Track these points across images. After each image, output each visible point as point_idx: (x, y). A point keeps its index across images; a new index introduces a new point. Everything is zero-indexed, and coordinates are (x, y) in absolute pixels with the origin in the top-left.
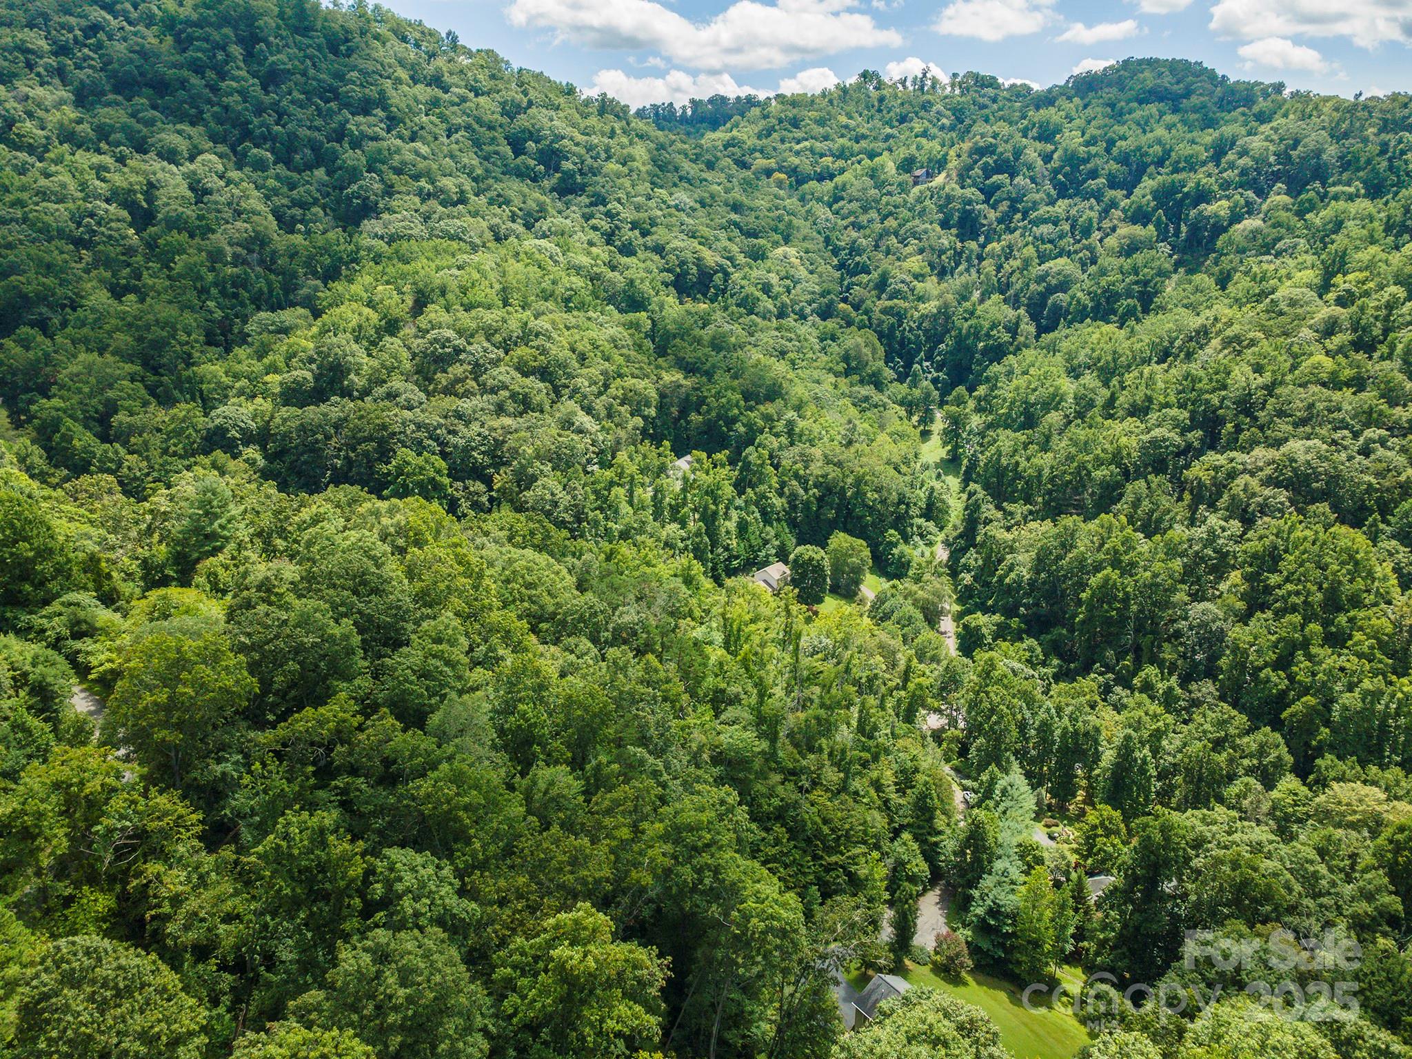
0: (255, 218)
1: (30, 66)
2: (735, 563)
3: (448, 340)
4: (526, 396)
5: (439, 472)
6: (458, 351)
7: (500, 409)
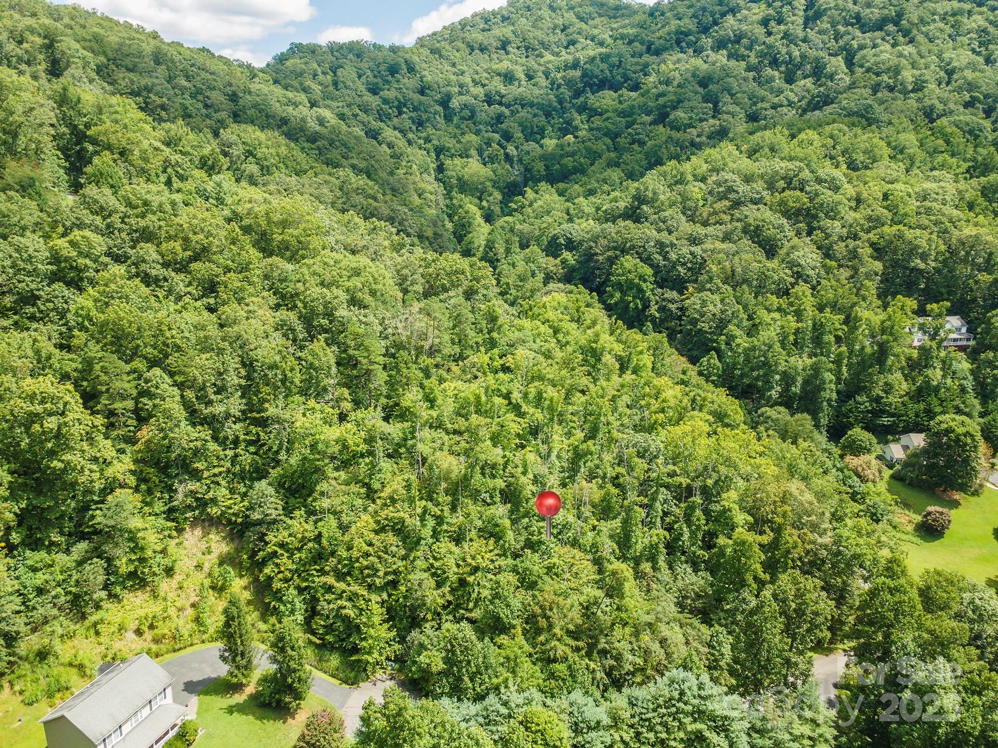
0: (725, 116)
1: (678, 42)
2: (885, 420)
3: (726, 181)
4: (757, 227)
5: (642, 278)
6: (730, 190)
7: (727, 237)
